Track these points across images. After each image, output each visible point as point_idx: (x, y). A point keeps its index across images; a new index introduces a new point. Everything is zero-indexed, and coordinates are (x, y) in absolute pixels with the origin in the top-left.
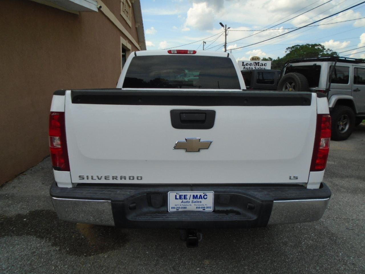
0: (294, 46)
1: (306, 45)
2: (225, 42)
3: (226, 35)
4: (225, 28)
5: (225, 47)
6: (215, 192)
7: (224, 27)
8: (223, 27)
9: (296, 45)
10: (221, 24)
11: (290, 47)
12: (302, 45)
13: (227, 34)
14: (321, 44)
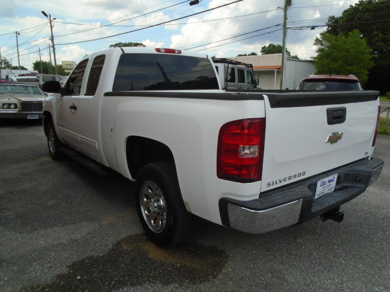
0: (118, 44)
1: (128, 44)
2: (51, 35)
3: (51, 27)
4: (49, 19)
5: (53, 41)
6: (338, 174)
7: (48, 17)
8: (46, 17)
9: (119, 43)
10: (43, 12)
11: (114, 45)
12: (125, 43)
13: (52, 25)
14: (142, 43)
